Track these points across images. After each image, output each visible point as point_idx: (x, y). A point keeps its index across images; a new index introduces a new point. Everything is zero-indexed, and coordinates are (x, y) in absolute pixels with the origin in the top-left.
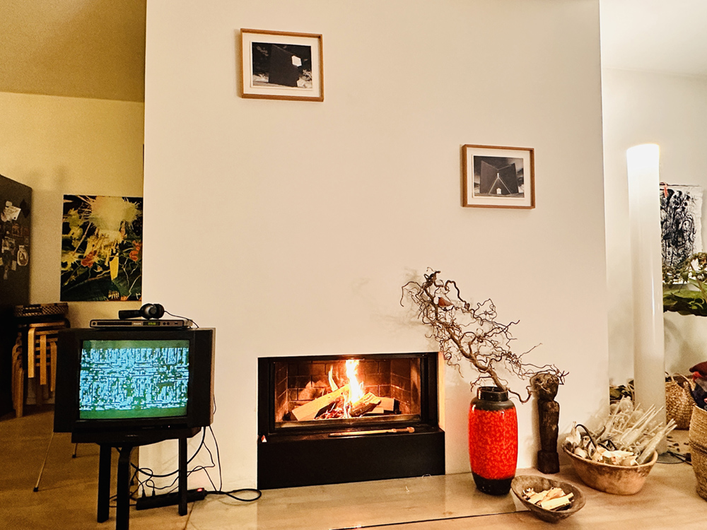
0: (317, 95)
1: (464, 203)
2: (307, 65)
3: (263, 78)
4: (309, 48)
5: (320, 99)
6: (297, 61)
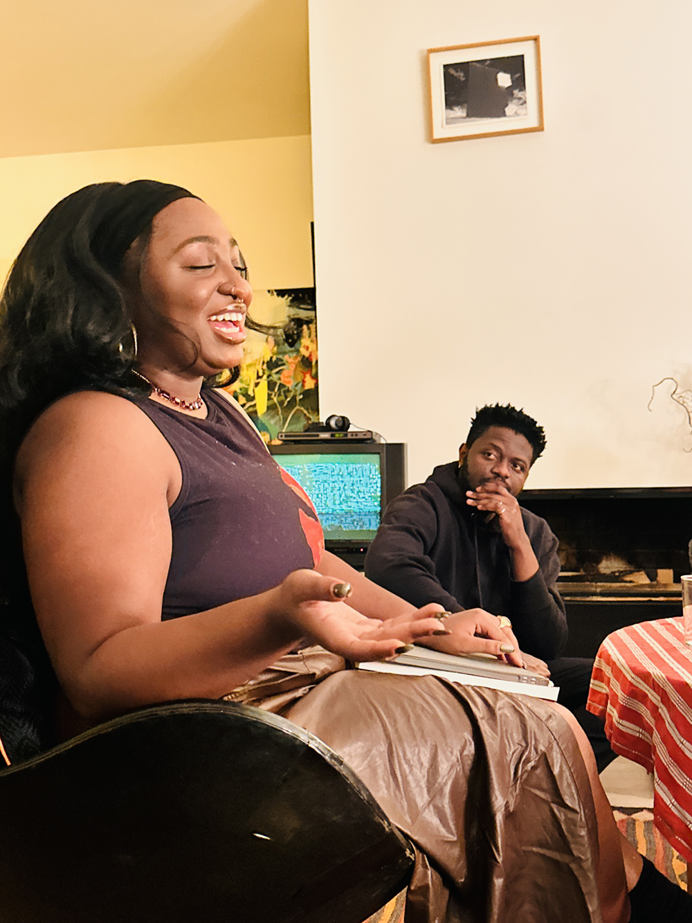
0: (534, 123)
2: (520, 83)
3: (459, 112)
4: (521, 57)
5: (539, 129)
6: (504, 80)
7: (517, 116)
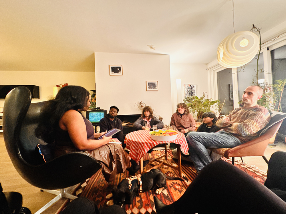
0: (122, 74)
1: (146, 90)
2: (120, 70)
3: (113, 72)
4: (120, 67)
5: (122, 75)
6: (118, 69)
7: (120, 73)
